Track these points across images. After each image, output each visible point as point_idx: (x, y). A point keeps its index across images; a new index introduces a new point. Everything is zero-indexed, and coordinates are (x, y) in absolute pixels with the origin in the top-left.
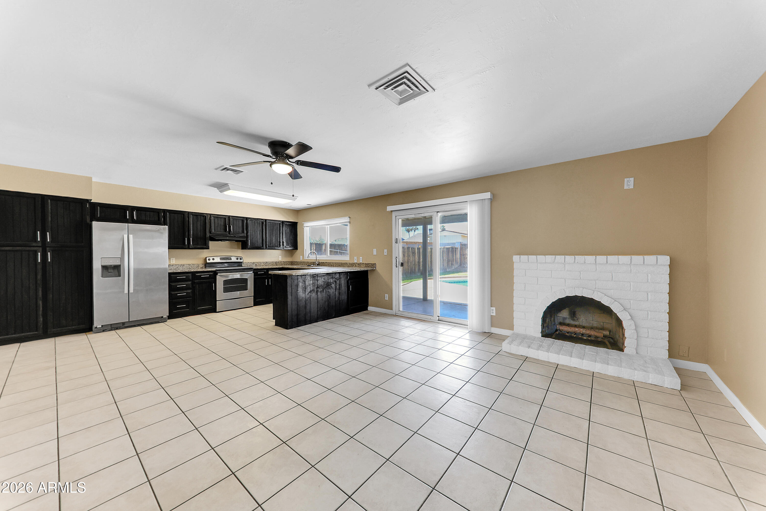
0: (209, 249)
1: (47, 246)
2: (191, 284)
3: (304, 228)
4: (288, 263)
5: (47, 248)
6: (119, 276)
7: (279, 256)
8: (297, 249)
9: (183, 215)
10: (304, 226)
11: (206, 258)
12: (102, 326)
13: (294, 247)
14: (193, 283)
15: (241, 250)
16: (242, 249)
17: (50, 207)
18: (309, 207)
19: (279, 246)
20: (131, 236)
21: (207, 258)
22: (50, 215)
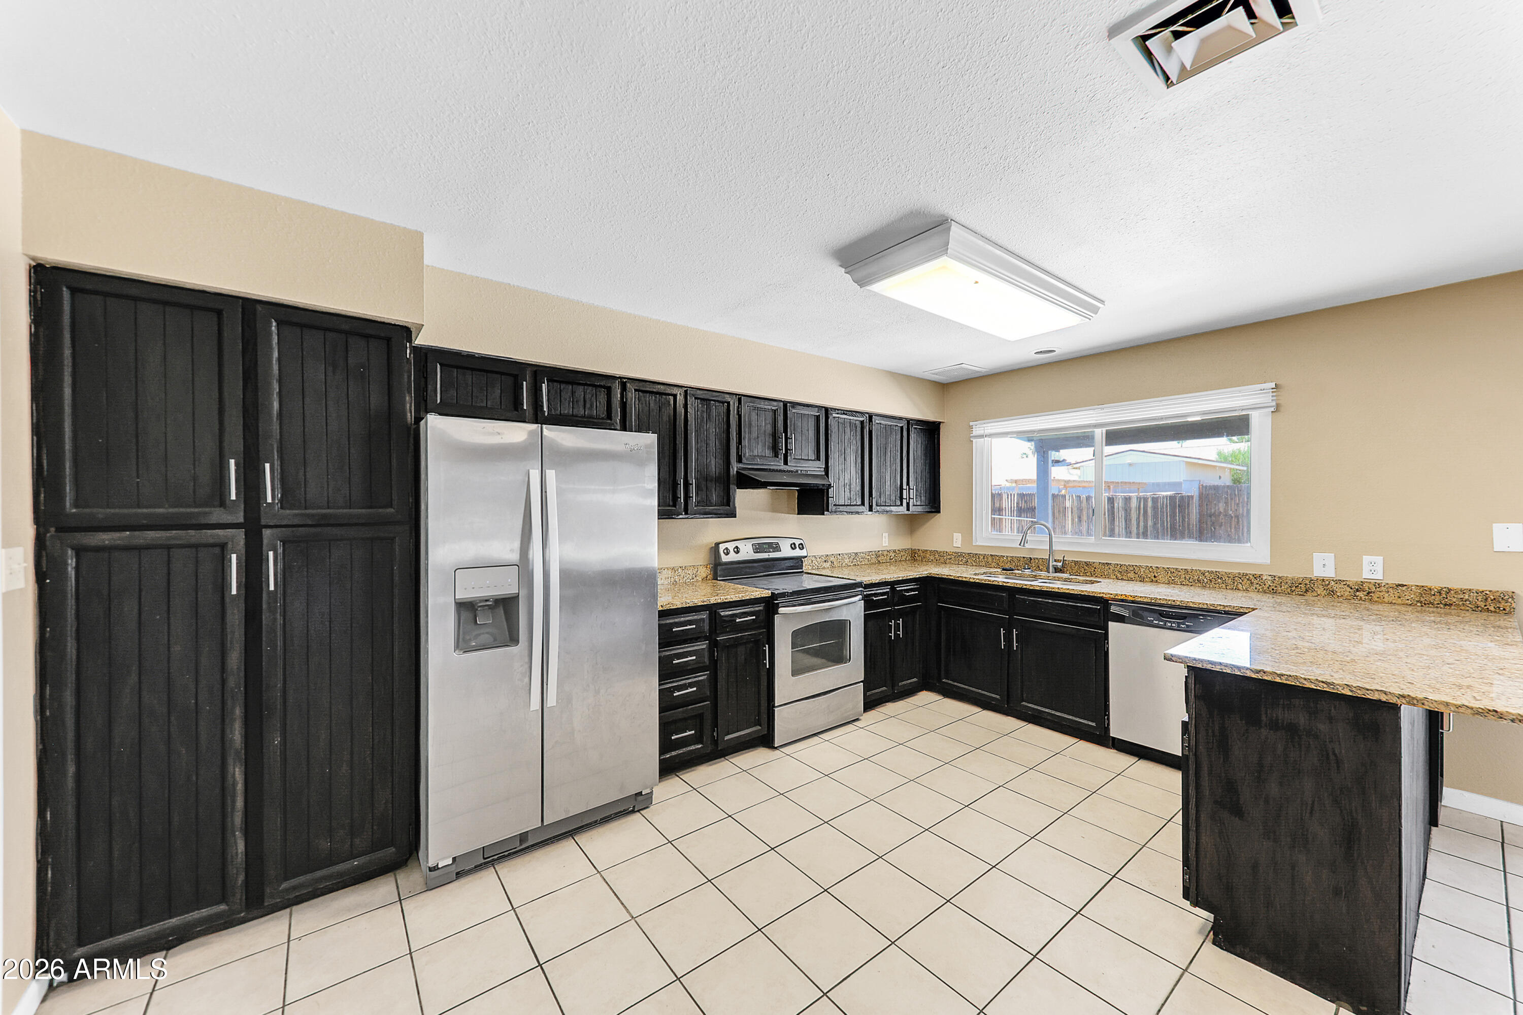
0: (736, 517)
1: (263, 522)
2: (706, 650)
3: (974, 440)
4: (904, 555)
5: (267, 533)
6: (513, 639)
7: (884, 534)
8: (939, 512)
9: (671, 398)
10: (975, 433)
11: (717, 545)
12: (454, 859)
13: (932, 507)
14: (714, 644)
15: (796, 516)
16: (798, 514)
17: (276, 354)
18: (1043, 359)
19: (899, 504)
20: (551, 474)
21: (722, 547)
22: (276, 386)
